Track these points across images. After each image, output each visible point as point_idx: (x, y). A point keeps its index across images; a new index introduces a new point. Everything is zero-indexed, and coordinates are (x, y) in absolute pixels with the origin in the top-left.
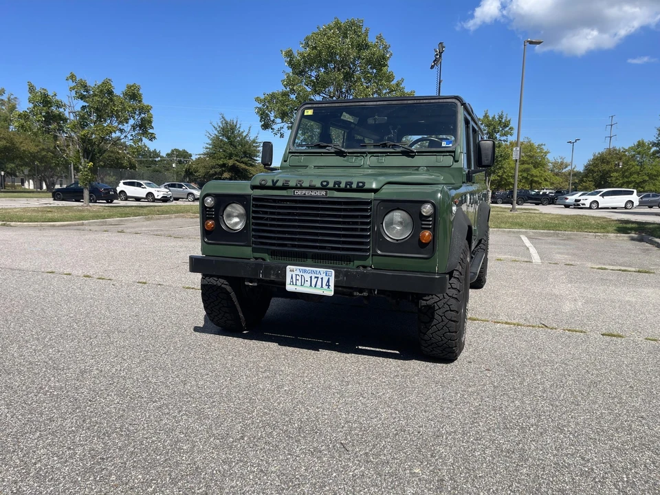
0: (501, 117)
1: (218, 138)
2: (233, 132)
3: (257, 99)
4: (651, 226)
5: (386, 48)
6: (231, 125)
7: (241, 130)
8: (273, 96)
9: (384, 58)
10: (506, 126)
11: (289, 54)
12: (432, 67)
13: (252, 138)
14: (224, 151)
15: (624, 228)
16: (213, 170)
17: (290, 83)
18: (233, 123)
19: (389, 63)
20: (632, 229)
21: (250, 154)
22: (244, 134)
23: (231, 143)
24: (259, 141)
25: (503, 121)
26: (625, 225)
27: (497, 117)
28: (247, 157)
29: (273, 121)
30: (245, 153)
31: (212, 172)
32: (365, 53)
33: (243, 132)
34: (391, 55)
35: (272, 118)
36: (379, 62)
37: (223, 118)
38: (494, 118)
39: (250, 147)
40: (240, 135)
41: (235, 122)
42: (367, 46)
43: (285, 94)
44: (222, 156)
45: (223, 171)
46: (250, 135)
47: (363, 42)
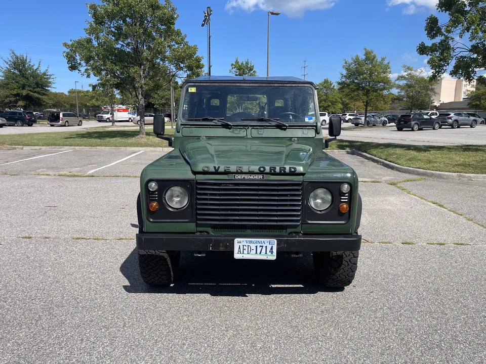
0: (247, 63)
1: (9, 71)
2: (24, 66)
3: (65, 45)
4: (358, 144)
5: (173, 10)
6: (20, 59)
7: (32, 64)
8: (79, 43)
9: (173, 18)
10: (251, 70)
11: (93, 7)
12: (203, 25)
13: (42, 71)
14: (17, 82)
15: (341, 145)
17: (92, 31)
18: (23, 58)
19: (176, 22)
20: (347, 146)
21: (42, 85)
22: (35, 68)
23: (23, 75)
24: (49, 74)
25: (249, 66)
26: (341, 144)
27: (244, 63)
28: (40, 87)
29: (80, 64)
30: (37, 84)
31: (7, 100)
32: (159, 13)
33: (33, 66)
34: (178, 16)
35: (79, 61)
36: (169, 21)
37: (13, 53)
38: (242, 64)
39: (41, 79)
40: (30, 68)
41: (25, 57)
42: (158, 8)
43: (89, 41)
44: (15, 87)
45: (17, 100)
46: (40, 68)
47: (155, 3)
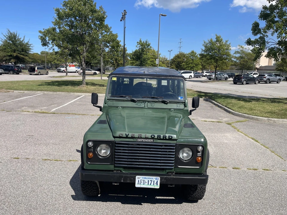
1: (6, 41)
2: (15, 39)
6: (13, 35)
14: (11, 48)
16: (5, 58)
22: (21, 40)
23: (14, 44)
24: (29, 43)
28: (24, 52)
30: (23, 49)
37: (9, 31)
39: (25, 47)
41: (16, 33)
44: (10, 51)
45: (10, 58)
46: (25, 40)
